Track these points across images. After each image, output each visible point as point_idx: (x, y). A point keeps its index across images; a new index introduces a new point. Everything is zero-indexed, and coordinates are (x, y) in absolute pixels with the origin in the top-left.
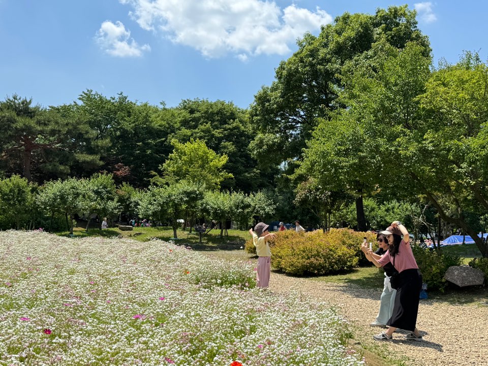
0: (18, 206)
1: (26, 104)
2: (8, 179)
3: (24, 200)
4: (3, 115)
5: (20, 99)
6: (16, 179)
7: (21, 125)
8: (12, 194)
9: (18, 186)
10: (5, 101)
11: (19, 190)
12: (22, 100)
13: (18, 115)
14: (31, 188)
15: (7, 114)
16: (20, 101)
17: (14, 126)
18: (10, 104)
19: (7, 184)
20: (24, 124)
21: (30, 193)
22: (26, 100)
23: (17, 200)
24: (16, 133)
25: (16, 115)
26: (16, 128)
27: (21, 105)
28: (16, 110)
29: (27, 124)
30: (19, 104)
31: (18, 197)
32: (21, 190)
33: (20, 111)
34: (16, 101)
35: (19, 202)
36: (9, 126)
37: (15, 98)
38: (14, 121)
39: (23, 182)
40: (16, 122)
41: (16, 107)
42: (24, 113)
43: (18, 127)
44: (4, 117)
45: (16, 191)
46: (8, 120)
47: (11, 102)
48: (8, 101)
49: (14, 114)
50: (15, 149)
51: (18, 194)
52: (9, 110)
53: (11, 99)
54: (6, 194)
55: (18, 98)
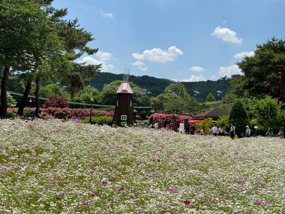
0: (271, 120)
1: (282, 44)
2: (264, 100)
3: (275, 115)
4: (265, 53)
5: (277, 40)
6: (269, 99)
7: (278, 59)
8: (266, 110)
9: (271, 105)
10: (266, 43)
11: (271, 108)
12: (278, 41)
13: (275, 52)
14: (281, 106)
15: (267, 52)
16: (277, 42)
17: (272, 60)
18: (270, 44)
19: (263, 103)
20: (280, 59)
21: (279, 110)
22: (281, 41)
23: (270, 115)
24: (274, 66)
25: (274, 53)
26: (274, 62)
27: (279, 45)
28: (274, 49)
29: (282, 58)
30: (276, 44)
31: (270, 113)
32: (273, 107)
33: (278, 49)
34: (274, 42)
35: (271, 116)
36: (269, 61)
37: (274, 40)
38: (273, 57)
39: (274, 101)
40: (274, 58)
41: (274, 46)
42: (280, 51)
43: (275, 61)
44: (266, 55)
45: (269, 108)
46: (268, 57)
47: (271, 43)
48: (269, 43)
49: (272, 52)
50: (275, 78)
51: (271, 110)
52: (269, 49)
53: (271, 41)
54: (262, 111)
55: (276, 39)
